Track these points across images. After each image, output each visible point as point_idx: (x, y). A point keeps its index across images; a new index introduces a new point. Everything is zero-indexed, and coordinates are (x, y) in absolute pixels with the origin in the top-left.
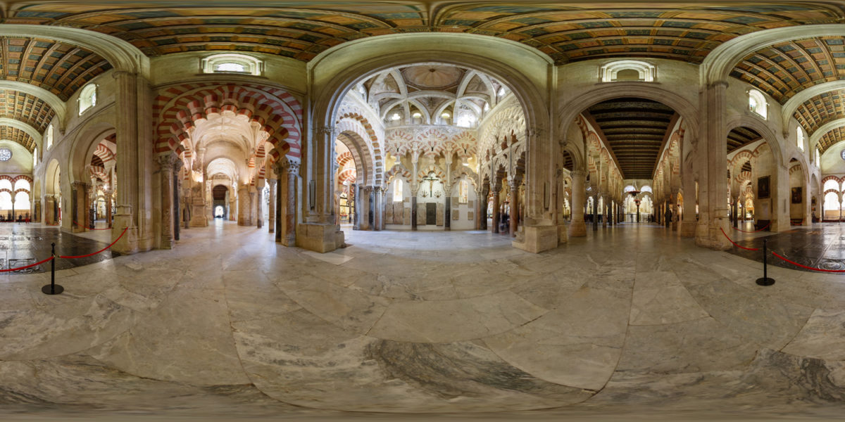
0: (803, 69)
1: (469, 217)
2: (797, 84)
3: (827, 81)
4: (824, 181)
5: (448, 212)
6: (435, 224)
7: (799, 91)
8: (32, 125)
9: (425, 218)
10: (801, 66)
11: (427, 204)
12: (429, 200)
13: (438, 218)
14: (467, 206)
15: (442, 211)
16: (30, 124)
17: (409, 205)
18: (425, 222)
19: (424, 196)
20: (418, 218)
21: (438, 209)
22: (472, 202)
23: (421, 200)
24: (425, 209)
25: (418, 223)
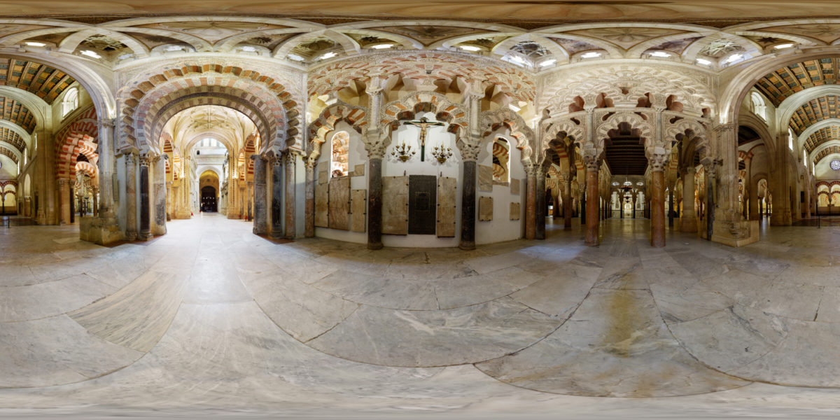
0: (794, 73)
1: (512, 213)
2: (787, 87)
3: (814, 85)
4: (818, 185)
5: (469, 201)
6: (432, 232)
7: (789, 96)
8: (15, 146)
9: (403, 215)
10: (792, 71)
11: (411, 177)
12: (416, 167)
13: (441, 215)
14: (508, 189)
15: (453, 198)
16: (13, 144)
17: (361, 184)
18: (406, 226)
19: (404, 159)
20: (386, 217)
21: (441, 191)
22: (518, 181)
23: (393, 169)
24: (405, 190)
25: (387, 228)
